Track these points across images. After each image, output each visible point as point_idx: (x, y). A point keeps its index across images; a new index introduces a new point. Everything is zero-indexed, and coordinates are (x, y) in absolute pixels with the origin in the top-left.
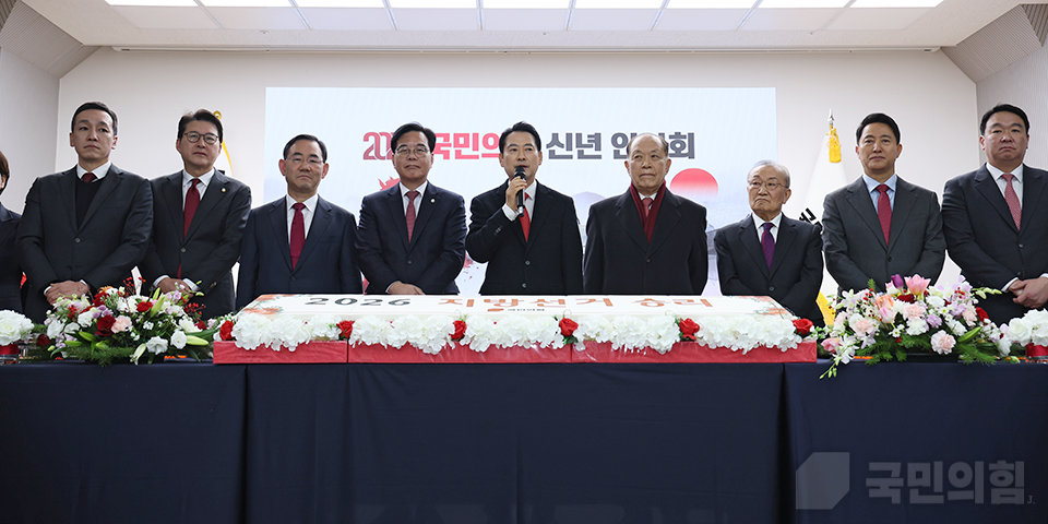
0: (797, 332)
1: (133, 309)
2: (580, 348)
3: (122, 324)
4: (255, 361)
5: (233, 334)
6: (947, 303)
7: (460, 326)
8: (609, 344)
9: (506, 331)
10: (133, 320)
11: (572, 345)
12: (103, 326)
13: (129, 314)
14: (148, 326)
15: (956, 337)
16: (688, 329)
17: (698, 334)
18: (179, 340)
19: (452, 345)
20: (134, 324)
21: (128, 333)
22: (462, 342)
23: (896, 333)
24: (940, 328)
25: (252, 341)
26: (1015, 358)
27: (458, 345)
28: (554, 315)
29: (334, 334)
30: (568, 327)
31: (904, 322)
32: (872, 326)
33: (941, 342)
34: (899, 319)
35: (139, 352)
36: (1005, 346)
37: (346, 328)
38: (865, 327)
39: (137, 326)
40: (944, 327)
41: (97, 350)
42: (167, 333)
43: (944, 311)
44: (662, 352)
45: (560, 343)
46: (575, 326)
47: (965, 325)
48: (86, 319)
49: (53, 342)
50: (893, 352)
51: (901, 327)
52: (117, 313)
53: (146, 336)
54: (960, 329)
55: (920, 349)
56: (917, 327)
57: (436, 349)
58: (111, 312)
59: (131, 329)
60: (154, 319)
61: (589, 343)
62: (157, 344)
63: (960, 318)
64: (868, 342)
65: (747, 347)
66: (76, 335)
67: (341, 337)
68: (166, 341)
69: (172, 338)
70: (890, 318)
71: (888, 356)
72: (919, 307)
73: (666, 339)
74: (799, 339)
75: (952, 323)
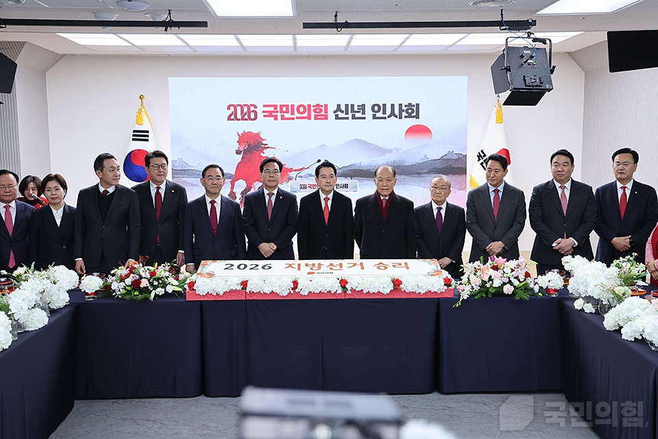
0: (445, 285)
1: (148, 276)
2: (349, 292)
3: (144, 283)
4: (206, 299)
5: (194, 288)
6: (513, 270)
7: (295, 283)
8: (362, 290)
9: (316, 286)
10: (149, 281)
11: (345, 292)
12: (136, 283)
13: (147, 278)
14: (156, 283)
15: (514, 287)
16: (397, 283)
17: (401, 286)
18: (170, 289)
19: (292, 292)
20: (150, 283)
21: (148, 287)
22: (297, 291)
23: (488, 285)
24: (508, 283)
25: (203, 292)
26: (540, 294)
27: (295, 292)
28: (338, 277)
29: (239, 288)
30: (343, 283)
31: (492, 280)
32: (479, 282)
33: (508, 289)
34: (490, 279)
35: (153, 295)
36: (536, 289)
37: (244, 284)
38: (476, 282)
39: (152, 284)
40: (510, 282)
41: (135, 296)
42: (164, 285)
43: (510, 275)
44: (385, 294)
45: (340, 291)
46: (347, 283)
47: (519, 280)
48: (128, 281)
49: (114, 291)
50: (487, 294)
51: (491, 282)
52: (141, 277)
53: (155, 287)
54: (516, 283)
55: (499, 292)
56: (497, 283)
57: (285, 295)
58: (138, 276)
59: (148, 285)
60: (158, 279)
61: (352, 290)
62: (160, 291)
63: (517, 278)
64: (477, 288)
65: (423, 292)
66: (125, 288)
67: (242, 289)
68: (163, 290)
69: (167, 288)
70: (486, 279)
71: (484, 295)
72: (499, 273)
73: (387, 288)
74: (446, 288)
75: (513, 280)
